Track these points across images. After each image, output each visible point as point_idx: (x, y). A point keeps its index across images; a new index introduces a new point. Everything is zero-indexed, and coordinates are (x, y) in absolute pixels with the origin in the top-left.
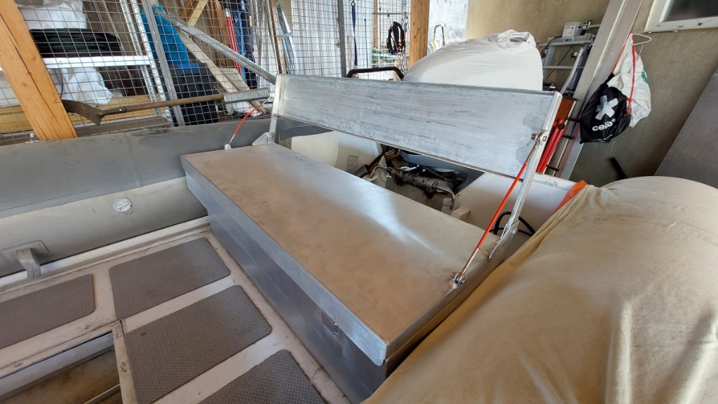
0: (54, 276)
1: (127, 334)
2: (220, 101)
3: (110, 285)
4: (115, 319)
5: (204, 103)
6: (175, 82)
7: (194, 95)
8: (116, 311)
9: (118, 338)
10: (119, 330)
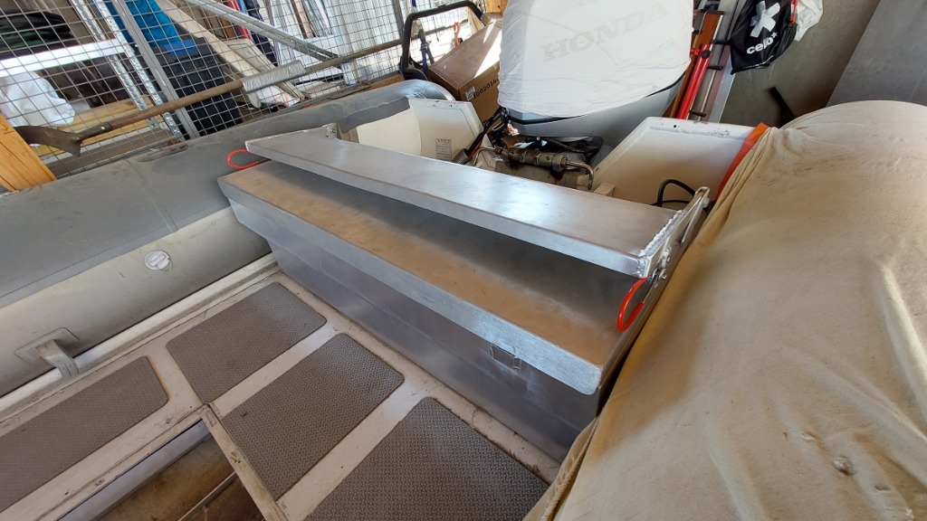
0: (97, 368)
1: (223, 419)
2: (239, 90)
3: (176, 365)
4: (201, 404)
5: (217, 98)
6: (169, 74)
7: (200, 88)
8: (197, 395)
9: (213, 426)
10: (211, 416)
